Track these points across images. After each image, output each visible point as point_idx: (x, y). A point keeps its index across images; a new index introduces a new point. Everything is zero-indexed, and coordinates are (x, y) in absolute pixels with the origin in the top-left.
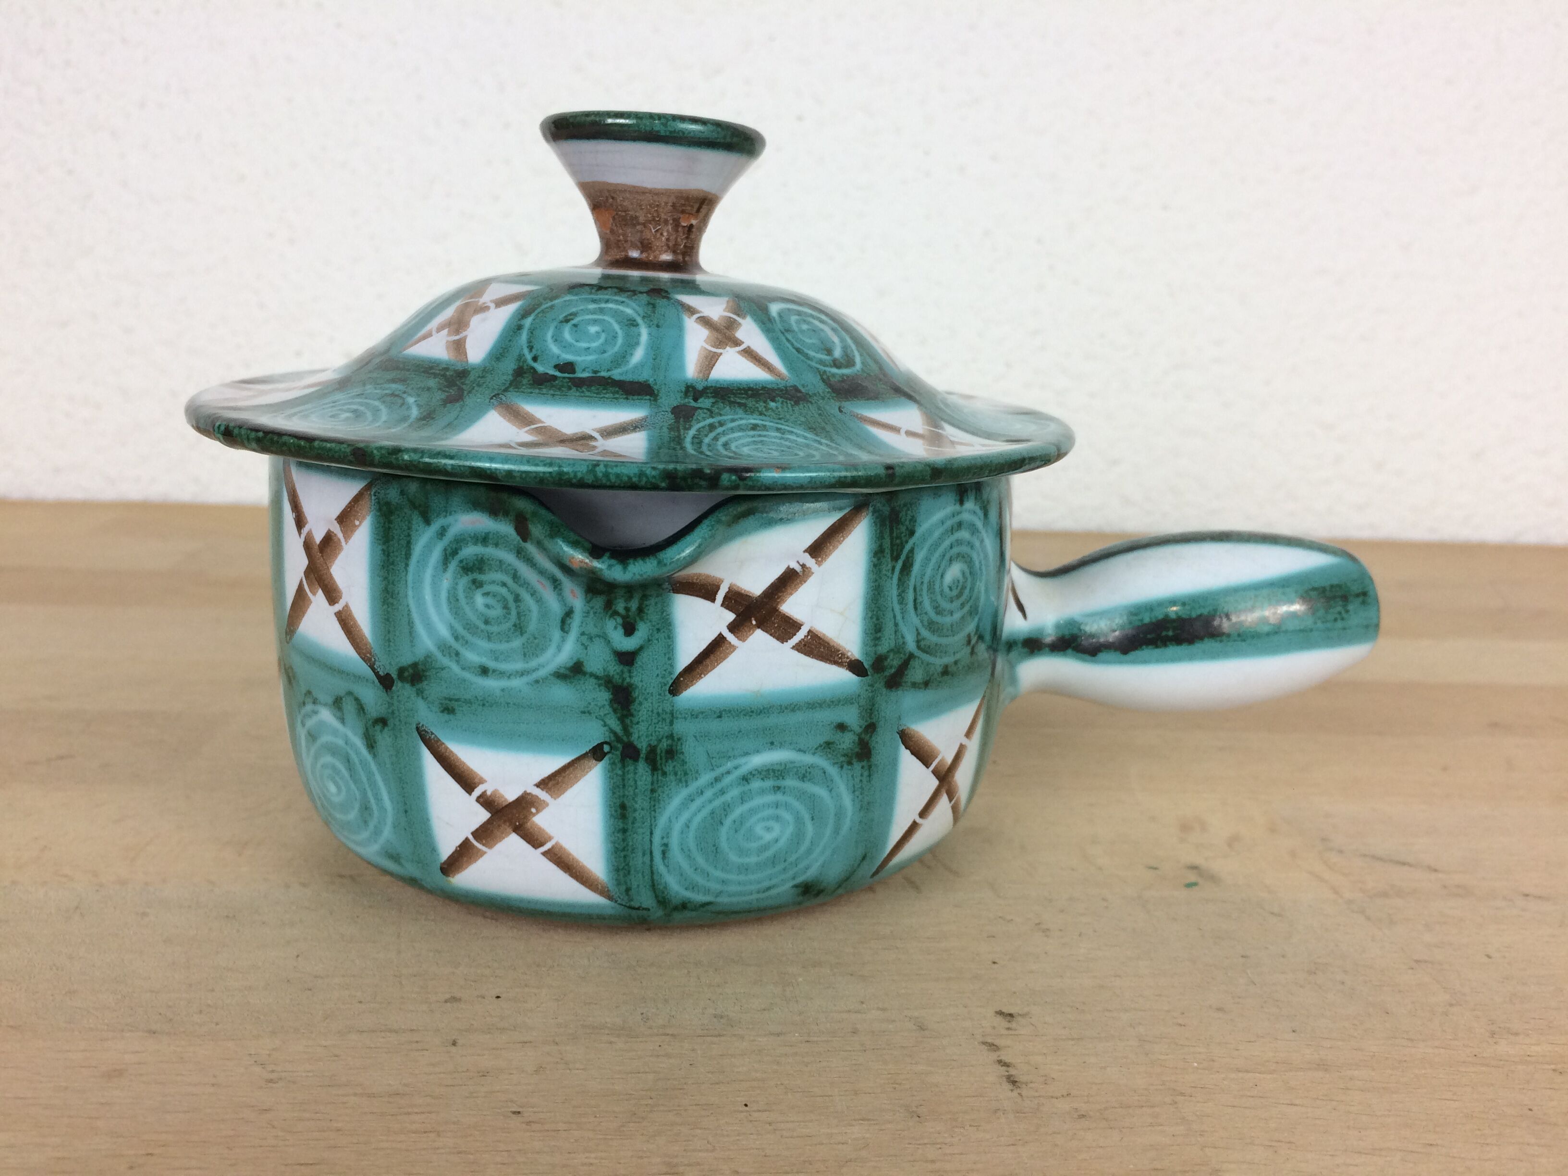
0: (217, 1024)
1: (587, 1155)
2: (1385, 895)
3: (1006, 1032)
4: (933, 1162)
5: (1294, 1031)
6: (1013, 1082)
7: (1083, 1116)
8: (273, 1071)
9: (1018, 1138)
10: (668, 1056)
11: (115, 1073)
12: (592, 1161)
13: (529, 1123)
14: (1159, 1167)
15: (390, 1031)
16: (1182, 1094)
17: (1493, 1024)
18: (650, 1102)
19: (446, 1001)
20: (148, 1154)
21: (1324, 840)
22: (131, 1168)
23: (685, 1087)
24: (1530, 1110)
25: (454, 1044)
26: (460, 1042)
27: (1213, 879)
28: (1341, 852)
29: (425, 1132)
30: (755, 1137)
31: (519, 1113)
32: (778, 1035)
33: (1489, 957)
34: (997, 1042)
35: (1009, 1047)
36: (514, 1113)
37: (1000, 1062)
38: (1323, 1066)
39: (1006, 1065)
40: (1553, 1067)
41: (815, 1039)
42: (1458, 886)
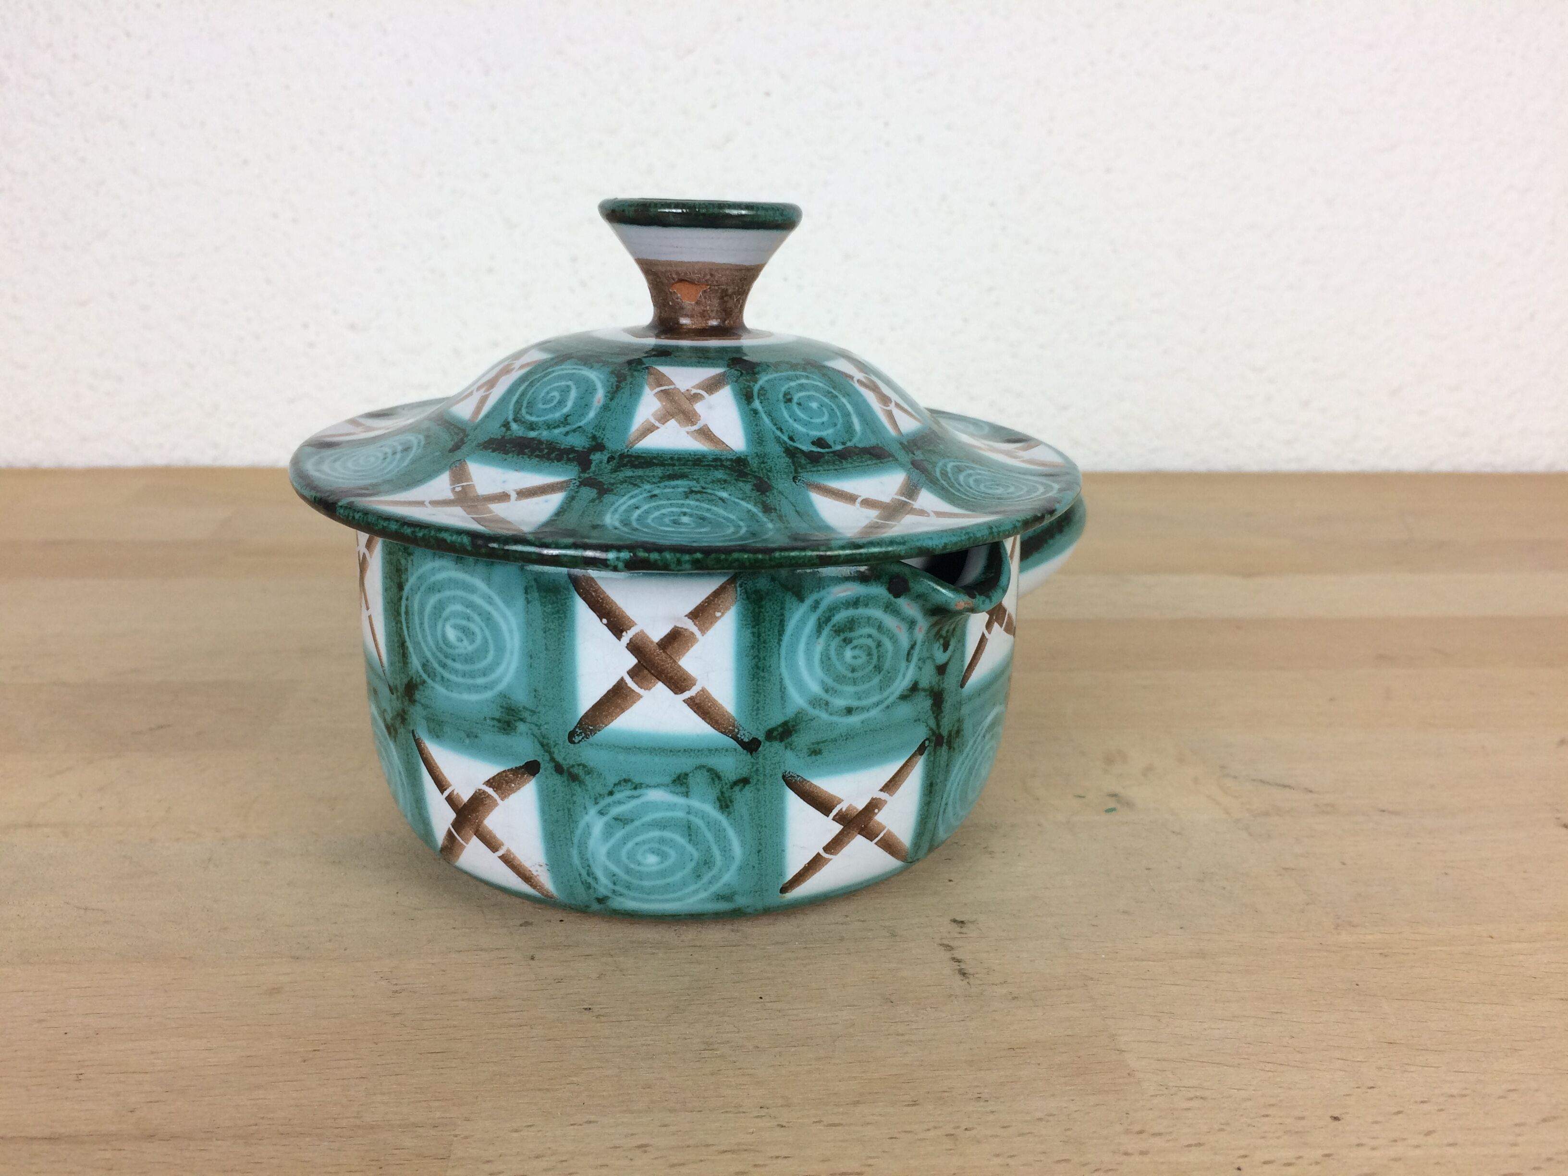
0: (345, 950)
1: (644, 1038)
2: (1267, 814)
3: (959, 936)
4: (902, 1035)
5: (1181, 928)
6: (963, 974)
7: (1015, 998)
8: (396, 984)
9: (967, 1015)
10: (699, 963)
11: (275, 991)
12: (649, 1042)
13: (598, 1017)
14: (1070, 1033)
15: (482, 950)
16: (1092, 979)
17: (1338, 918)
18: (688, 997)
19: (521, 925)
20: (315, 1050)
21: (1223, 767)
22: (304, 1061)
23: (713, 985)
24: (1357, 985)
25: (533, 958)
26: (537, 957)
27: (1129, 804)
28: (1235, 777)
29: (521, 1026)
30: (769, 1021)
31: (590, 1009)
32: (783, 943)
33: (1344, 864)
34: (951, 944)
35: (960, 947)
36: (586, 1009)
37: (954, 959)
38: (1201, 954)
39: (959, 961)
40: (1381, 951)
41: (811, 946)
42: (1327, 805)
